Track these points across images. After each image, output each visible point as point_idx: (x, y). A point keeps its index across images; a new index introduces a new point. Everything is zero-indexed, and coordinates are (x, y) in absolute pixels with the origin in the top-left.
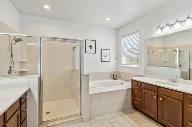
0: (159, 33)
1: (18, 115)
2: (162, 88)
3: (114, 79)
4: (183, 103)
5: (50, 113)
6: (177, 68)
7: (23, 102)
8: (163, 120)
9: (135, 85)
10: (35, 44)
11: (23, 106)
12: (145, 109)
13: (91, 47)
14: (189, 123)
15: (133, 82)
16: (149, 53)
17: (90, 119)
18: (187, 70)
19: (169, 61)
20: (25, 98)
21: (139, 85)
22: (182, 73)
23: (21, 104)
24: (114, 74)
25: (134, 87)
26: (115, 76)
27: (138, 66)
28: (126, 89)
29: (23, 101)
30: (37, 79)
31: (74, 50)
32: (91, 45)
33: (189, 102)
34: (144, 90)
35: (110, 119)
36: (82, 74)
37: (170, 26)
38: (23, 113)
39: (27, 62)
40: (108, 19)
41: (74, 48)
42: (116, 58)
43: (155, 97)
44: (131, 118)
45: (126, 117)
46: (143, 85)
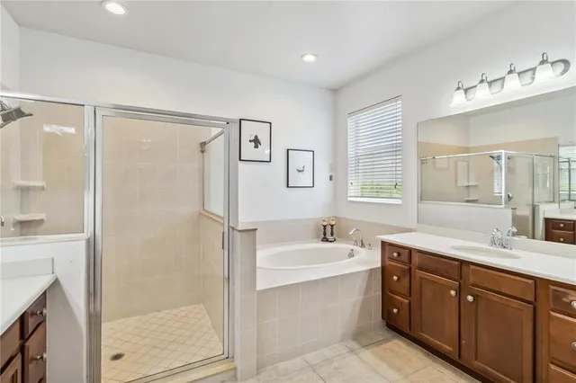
0: (459, 103)
1: (14, 378)
2: (472, 267)
3: (327, 240)
4: (535, 308)
5: (124, 358)
6: (503, 206)
7: (31, 326)
8: (476, 359)
9: (392, 259)
10: (72, 130)
11: (32, 344)
12: (421, 331)
13: (256, 142)
14: (552, 367)
15: (387, 247)
16: (423, 162)
17: (260, 368)
18: (527, 212)
19: (477, 186)
20: (42, 313)
21: (405, 257)
22: (517, 221)
23: (24, 336)
24: (325, 226)
25: (388, 263)
26: (328, 233)
27: (399, 202)
28: (366, 271)
29: (31, 323)
30: (82, 246)
31: (203, 152)
32: (256, 137)
33: (552, 306)
34: (419, 274)
35: (321, 366)
36: (233, 228)
37: (490, 83)
38: (31, 367)
39: (43, 188)
40: (309, 58)
41: (203, 144)
42: (331, 178)
43: (453, 293)
44: (381, 358)
45: (367, 355)
46: (416, 259)
